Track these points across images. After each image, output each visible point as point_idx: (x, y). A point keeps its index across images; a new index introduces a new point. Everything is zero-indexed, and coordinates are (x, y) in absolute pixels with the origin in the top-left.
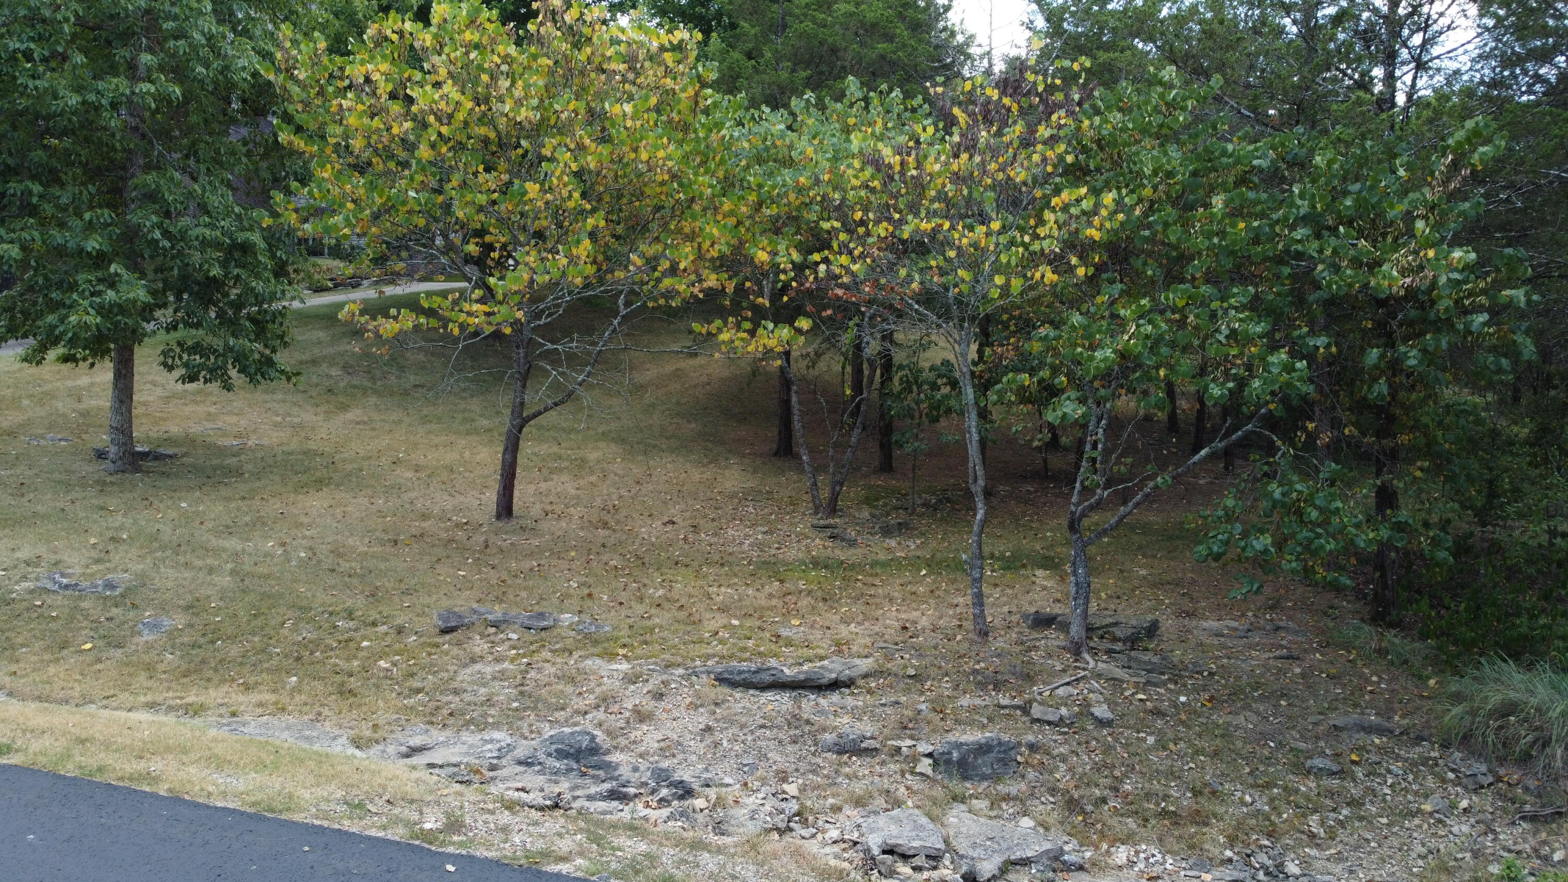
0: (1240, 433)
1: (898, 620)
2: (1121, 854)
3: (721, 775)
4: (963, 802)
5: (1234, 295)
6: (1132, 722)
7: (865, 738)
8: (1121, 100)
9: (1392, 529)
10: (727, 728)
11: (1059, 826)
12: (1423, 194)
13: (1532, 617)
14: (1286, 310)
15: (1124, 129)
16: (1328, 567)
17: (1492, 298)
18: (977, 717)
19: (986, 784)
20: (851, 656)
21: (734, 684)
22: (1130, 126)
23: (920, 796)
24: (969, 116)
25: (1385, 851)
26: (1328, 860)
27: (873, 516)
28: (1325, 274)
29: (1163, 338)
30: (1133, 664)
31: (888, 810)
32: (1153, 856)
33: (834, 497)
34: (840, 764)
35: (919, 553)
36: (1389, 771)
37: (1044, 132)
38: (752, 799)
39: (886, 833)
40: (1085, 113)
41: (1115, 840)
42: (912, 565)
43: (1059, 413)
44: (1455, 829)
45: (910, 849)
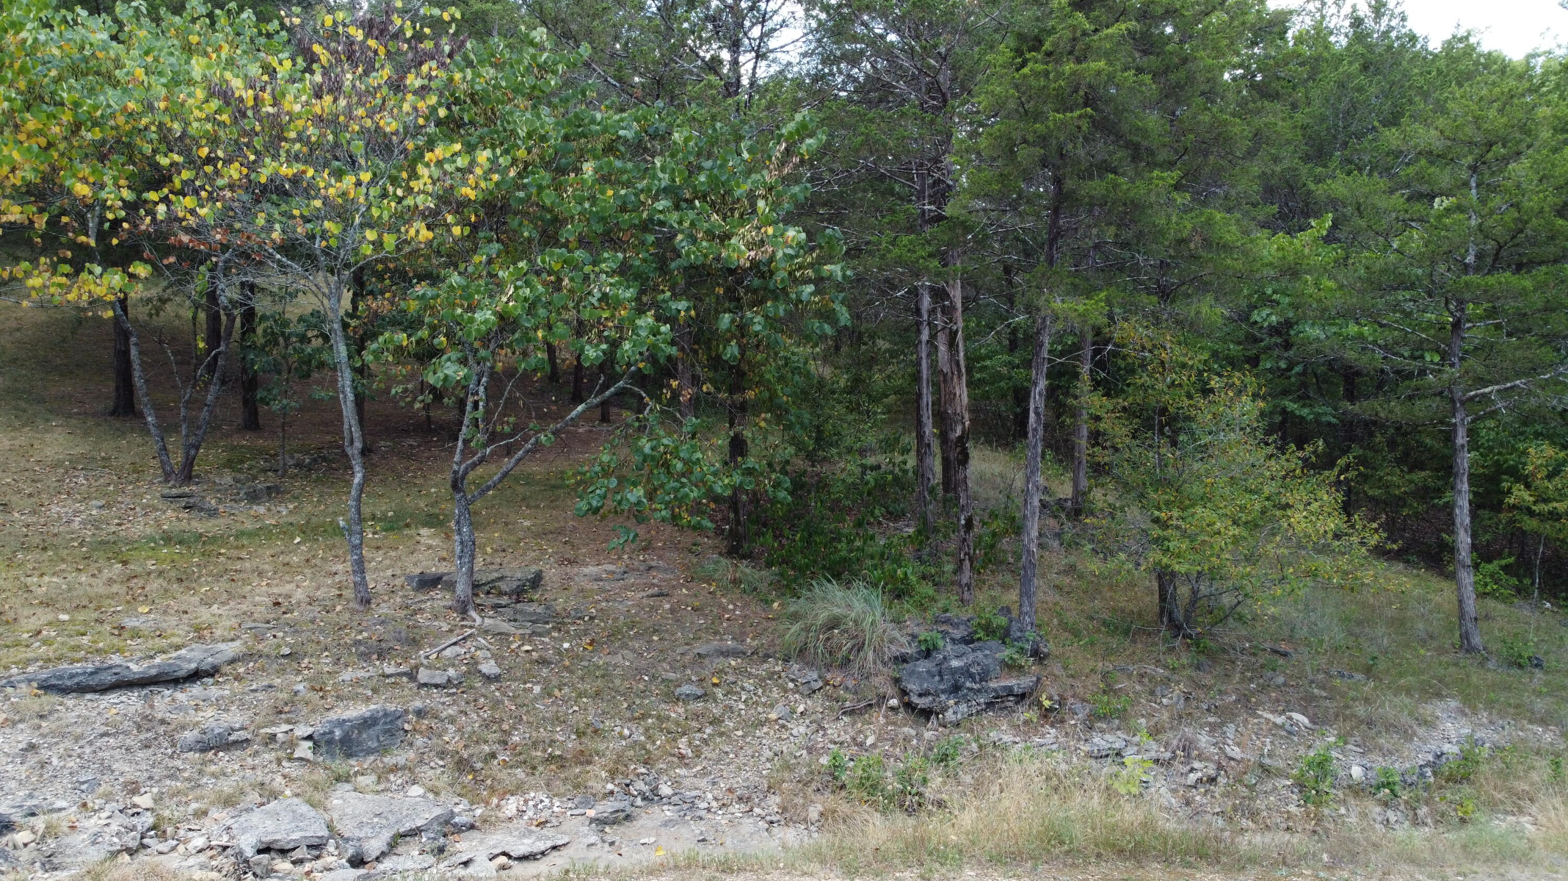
0: (612, 389)
1: (269, 596)
2: (511, 806)
3: (51, 799)
4: (347, 781)
5: (605, 260)
6: (518, 674)
7: (233, 730)
8: (494, 56)
9: (743, 475)
10: (57, 743)
11: (449, 788)
12: (763, 176)
13: (850, 542)
14: (651, 275)
15: (497, 87)
16: (691, 514)
17: (817, 271)
18: (360, 690)
19: (372, 758)
20: (214, 641)
21: (64, 691)
22: (504, 84)
23: (299, 783)
24: (332, 54)
25: (741, 760)
26: (695, 776)
27: (237, 481)
28: (684, 244)
29: (540, 300)
30: (518, 617)
31: (263, 804)
32: (542, 801)
33: (189, 463)
34: (204, 763)
35: (291, 519)
36: (743, 689)
37: (414, 82)
38: (92, 821)
39: (261, 830)
40: (457, 65)
41: (505, 793)
42: (285, 533)
43: (440, 375)
44: (795, 732)
45: (288, 843)
